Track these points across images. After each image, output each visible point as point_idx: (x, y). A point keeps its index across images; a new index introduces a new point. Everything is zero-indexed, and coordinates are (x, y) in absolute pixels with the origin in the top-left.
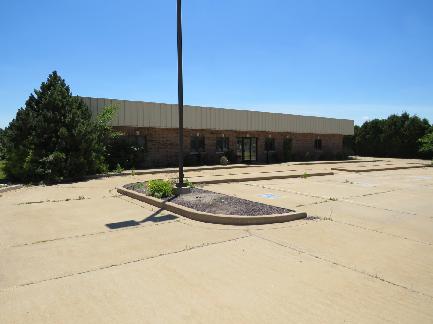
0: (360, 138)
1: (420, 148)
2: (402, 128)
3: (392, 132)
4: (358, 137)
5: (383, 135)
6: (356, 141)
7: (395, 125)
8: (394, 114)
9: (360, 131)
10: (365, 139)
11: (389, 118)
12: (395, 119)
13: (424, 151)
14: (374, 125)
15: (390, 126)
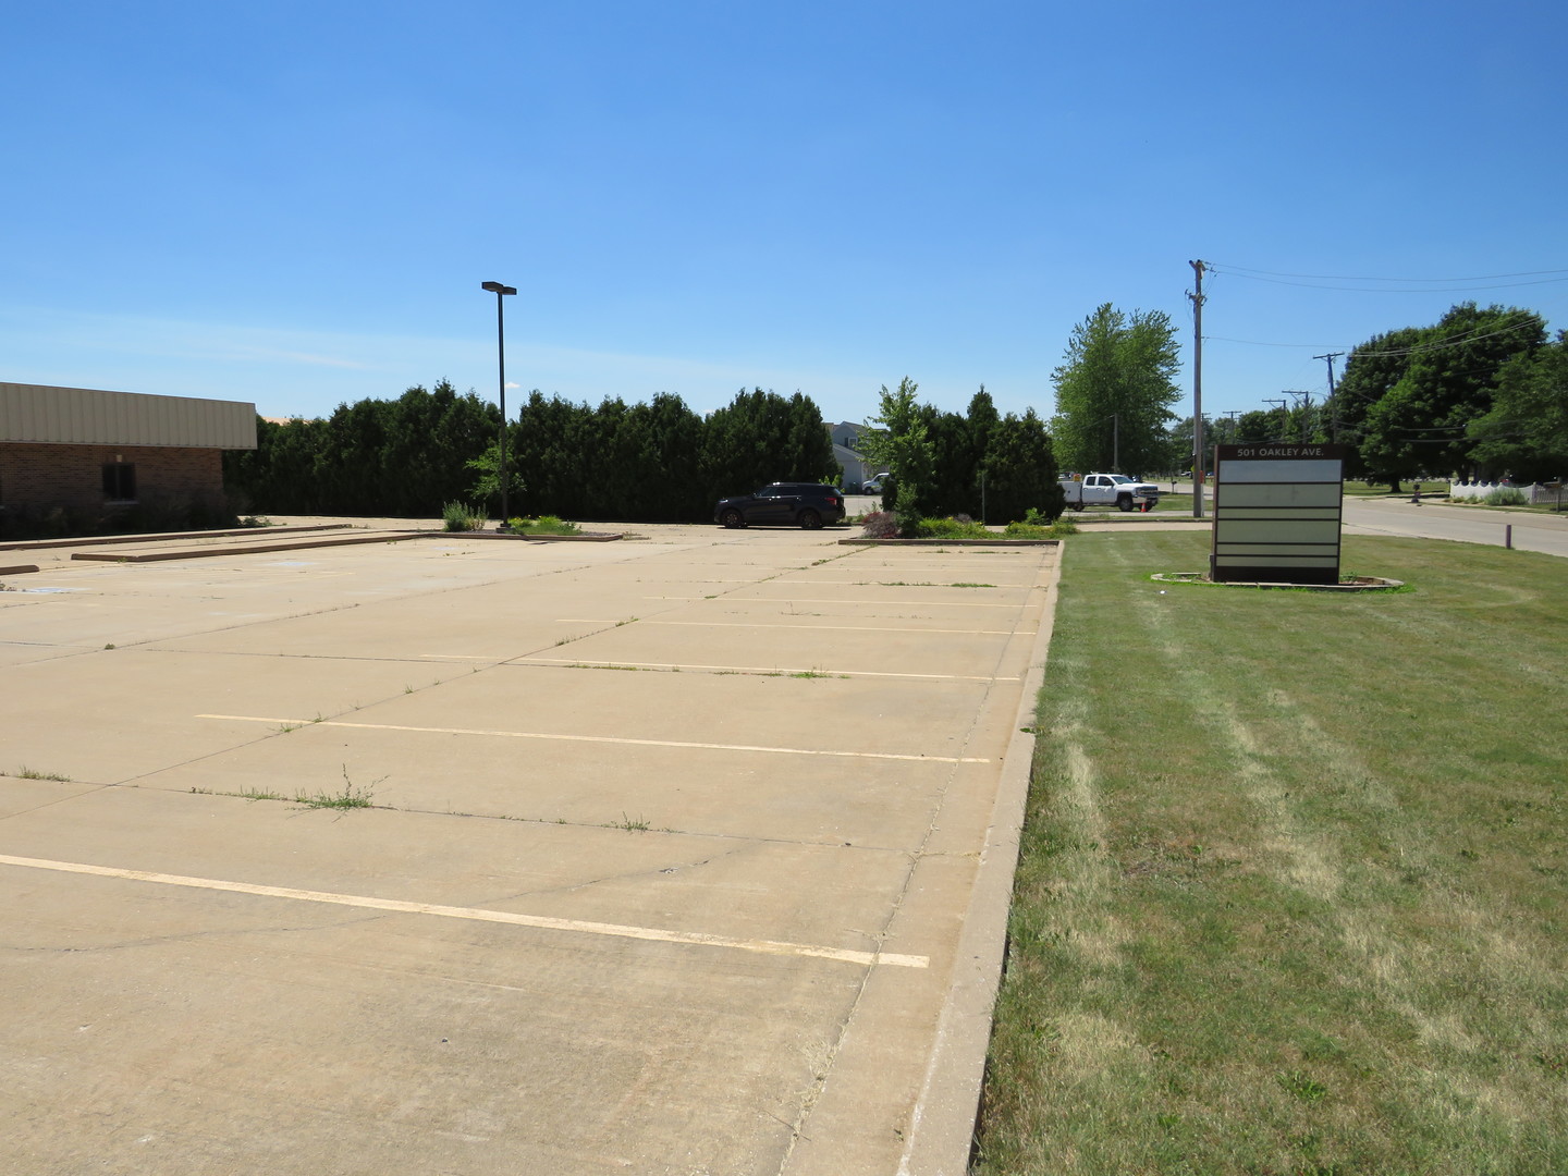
0: (326, 458)
1: (475, 488)
2: (432, 430)
3: (406, 440)
4: (320, 456)
5: (386, 450)
6: (316, 468)
7: (417, 422)
8: (417, 387)
9: (326, 435)
10: (340, 462)
11: (403, 398)
12: (415, 402)
13: (484, 495)
14: (361, 418)
15: (402, 424)
